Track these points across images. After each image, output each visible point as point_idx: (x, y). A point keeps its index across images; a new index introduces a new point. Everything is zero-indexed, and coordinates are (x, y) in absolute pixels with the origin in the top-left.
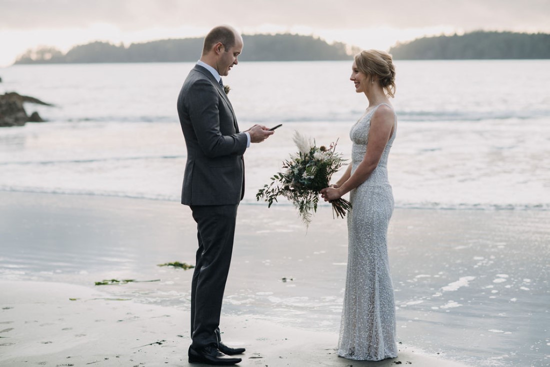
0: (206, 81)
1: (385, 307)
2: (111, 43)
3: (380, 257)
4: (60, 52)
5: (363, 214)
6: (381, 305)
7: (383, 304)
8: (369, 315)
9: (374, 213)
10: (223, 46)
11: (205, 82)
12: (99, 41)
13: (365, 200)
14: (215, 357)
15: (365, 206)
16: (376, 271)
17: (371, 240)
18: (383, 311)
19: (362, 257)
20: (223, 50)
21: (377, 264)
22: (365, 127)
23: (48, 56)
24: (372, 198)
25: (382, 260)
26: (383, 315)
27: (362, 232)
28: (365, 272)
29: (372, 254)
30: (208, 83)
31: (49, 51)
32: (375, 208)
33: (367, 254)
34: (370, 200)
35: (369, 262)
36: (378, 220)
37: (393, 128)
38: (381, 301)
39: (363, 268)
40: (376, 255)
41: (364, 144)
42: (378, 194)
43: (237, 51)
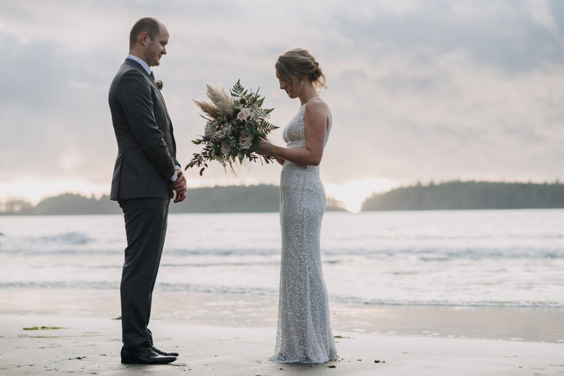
0: (137, 71)
1: (316, 310)
2: (82, 195)
3: (311, 256)
4: (29, 204)
5: (292, 211)
6: (312, 307)
7: (315, 307)
8: (300, 317)
9: (304, 210)
10: (148, 36)
11: (137, 73)
12: (70, 192)
13: (295, 197)
15: (295, 203)
16: (307, 271)
17: (301, 238)
18: (314, 314)
19: (292, 257)
20: (148, 40)
21: (308, 264)
22: (299, 121)
23: (17, 208)
24: (302, 195)
25: (313, 259)
26: (315, 318)
27: (291, 230)
28: (296, 272)
29: (303, 253)
30: (139, 73)
31: (19, 203)
32: (305, 205)
33: (297, 253)
34: (299, 196)
35: (299, 262)
36: (308, 217)
37: (328, 120)
38: (312, 303)
39: (293, 268)
40: (306, 254)
41: (299, 139)
42: (309, 190)
43: (164, 40)
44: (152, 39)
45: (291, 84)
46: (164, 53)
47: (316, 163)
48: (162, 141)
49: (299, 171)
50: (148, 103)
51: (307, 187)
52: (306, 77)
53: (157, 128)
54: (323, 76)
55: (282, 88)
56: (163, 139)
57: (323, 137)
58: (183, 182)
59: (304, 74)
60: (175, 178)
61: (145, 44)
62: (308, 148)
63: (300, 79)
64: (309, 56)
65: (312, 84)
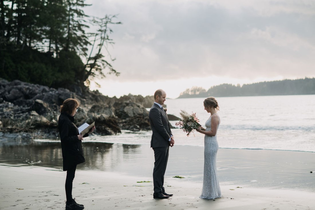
3: (212, 165)
10: (158, 96)
14: (161, 196)
17: (210, 159)
22: (209, 122)
24: (210, 145)
28: (208, 169)
29: (210, 163)
32: (211, 149)
33: (208, 163)
35: (209, 166)
36: (212, 152)
37: (218, 122)
41: (209, 127)
42: (213, 144)
43: (164, 96)
44: (160, 97)
45: (208, 109)
46: (165, 100)
47: (214, 135)
48: (165, 130)
49: (209, 138)
50: (159, 118)
51: (212, 143)
52: (213, 107)
53: (163, 125)
54: (218, 107)
55: (205, 109)
56: (165, 129)
57: (216, 127)
58: (173, 141)
59: (212, 106)
60: (170, 140)
61: (158, 99)
62: (212, 131)
63: (211, 107)
64: (214, 100)
65: (215, 109)
